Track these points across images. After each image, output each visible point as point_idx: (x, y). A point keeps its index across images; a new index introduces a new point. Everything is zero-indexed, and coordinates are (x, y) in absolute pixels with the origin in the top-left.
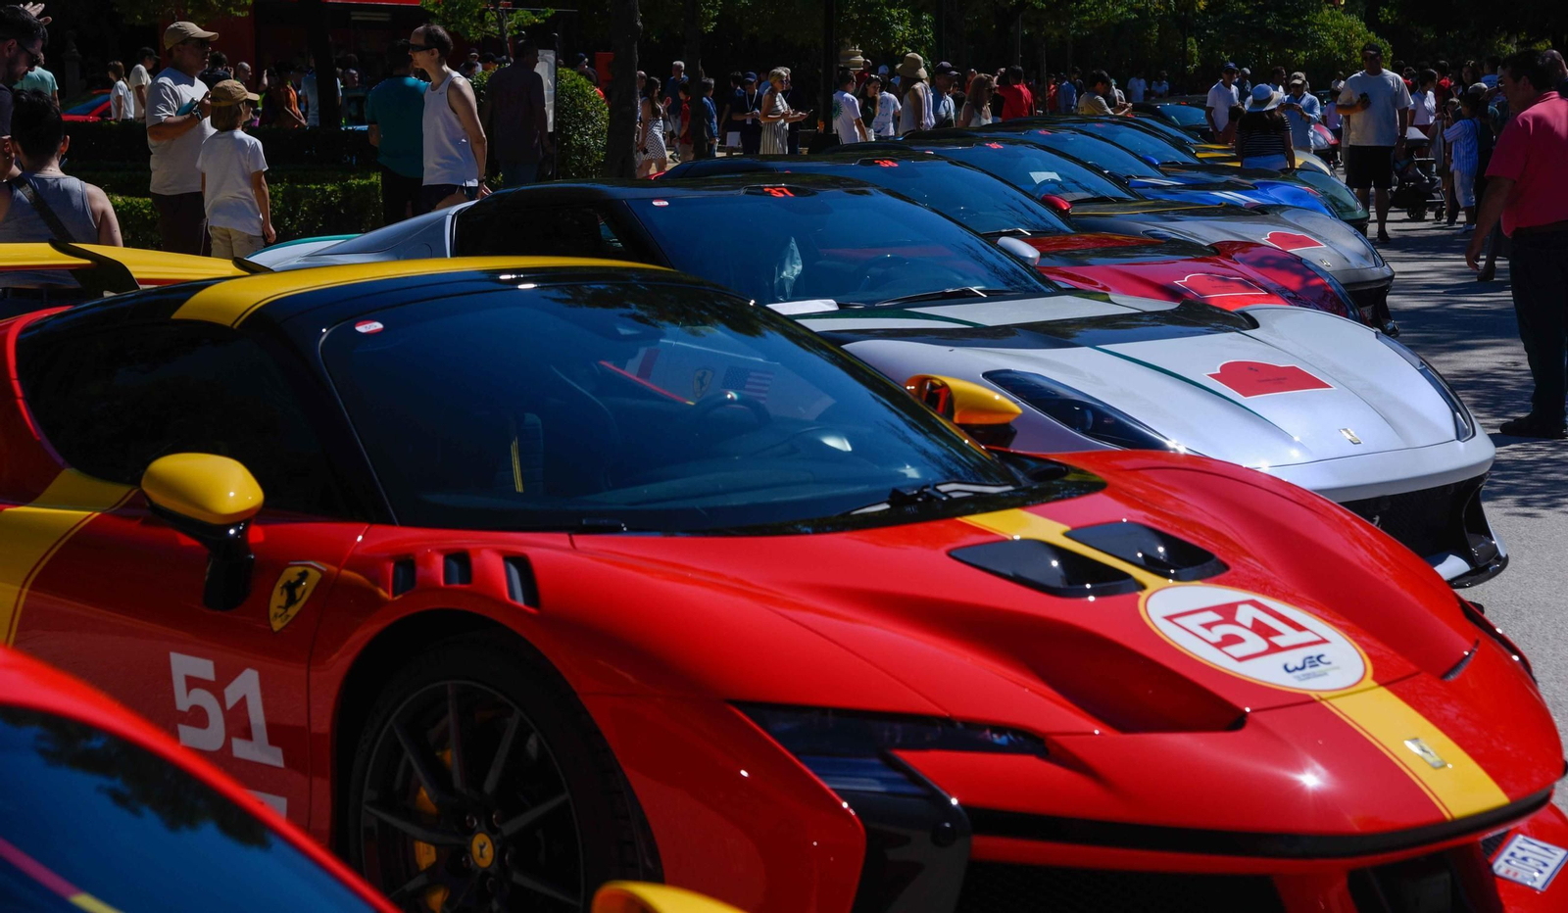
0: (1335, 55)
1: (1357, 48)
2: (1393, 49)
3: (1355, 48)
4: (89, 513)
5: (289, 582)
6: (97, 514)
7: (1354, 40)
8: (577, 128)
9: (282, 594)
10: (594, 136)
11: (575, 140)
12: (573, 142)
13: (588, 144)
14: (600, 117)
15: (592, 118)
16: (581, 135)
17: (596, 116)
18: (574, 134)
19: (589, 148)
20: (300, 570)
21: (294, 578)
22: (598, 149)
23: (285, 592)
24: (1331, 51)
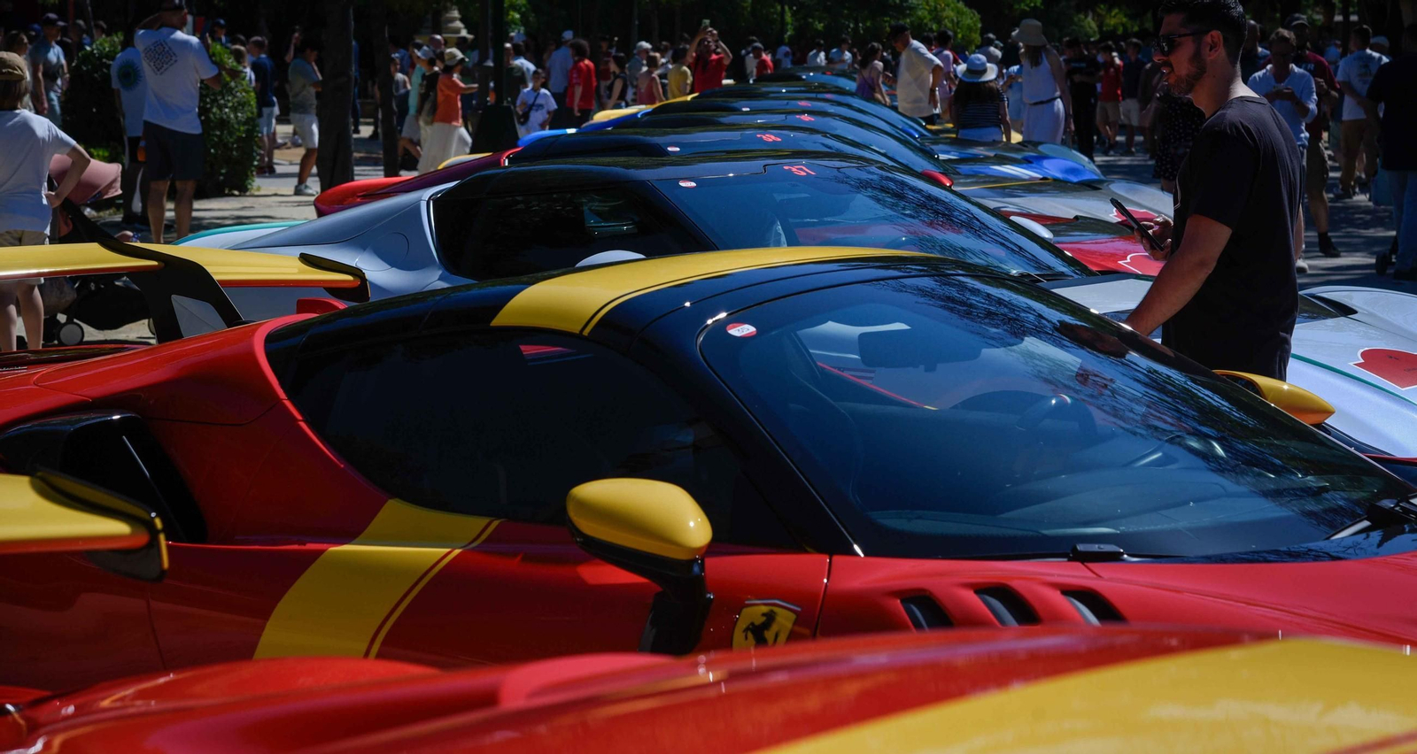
0: (926, 25)
1: (947, 17)
2: (982, 20)
3: (946, 17)
4: (448, 550)
5: (752, 624)
6: (457, 551)
7: (944, 10)
8: (215, 101)
9: (746, 638)
10: (234, 109)
11: (214, 114)
12: (212, 116)
13: (229, 117)
14: (240, 88)
15: (231, 89)
16: (220, 108)
17: (236, 87)
18: (212, 107)
19: (229, 122)
20: (765, 609)
21: (760, 620)
22: (239, 123)
23: (750, 635)
24: (922, 20)
